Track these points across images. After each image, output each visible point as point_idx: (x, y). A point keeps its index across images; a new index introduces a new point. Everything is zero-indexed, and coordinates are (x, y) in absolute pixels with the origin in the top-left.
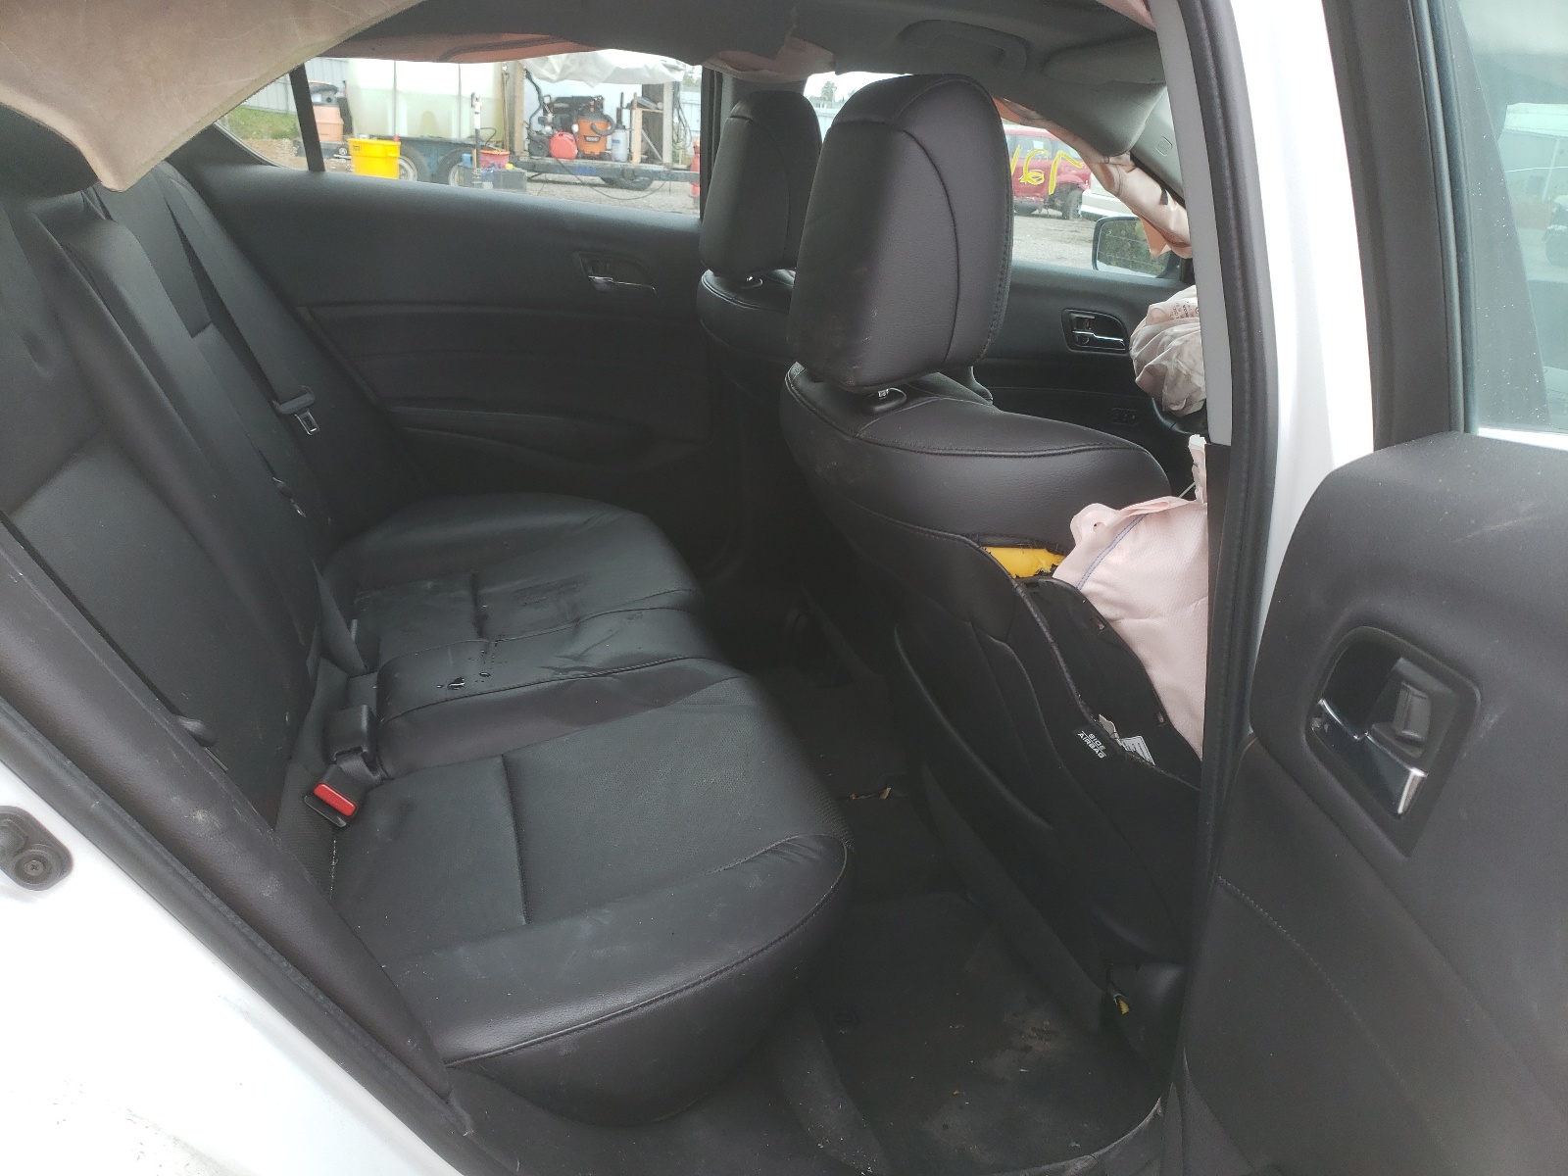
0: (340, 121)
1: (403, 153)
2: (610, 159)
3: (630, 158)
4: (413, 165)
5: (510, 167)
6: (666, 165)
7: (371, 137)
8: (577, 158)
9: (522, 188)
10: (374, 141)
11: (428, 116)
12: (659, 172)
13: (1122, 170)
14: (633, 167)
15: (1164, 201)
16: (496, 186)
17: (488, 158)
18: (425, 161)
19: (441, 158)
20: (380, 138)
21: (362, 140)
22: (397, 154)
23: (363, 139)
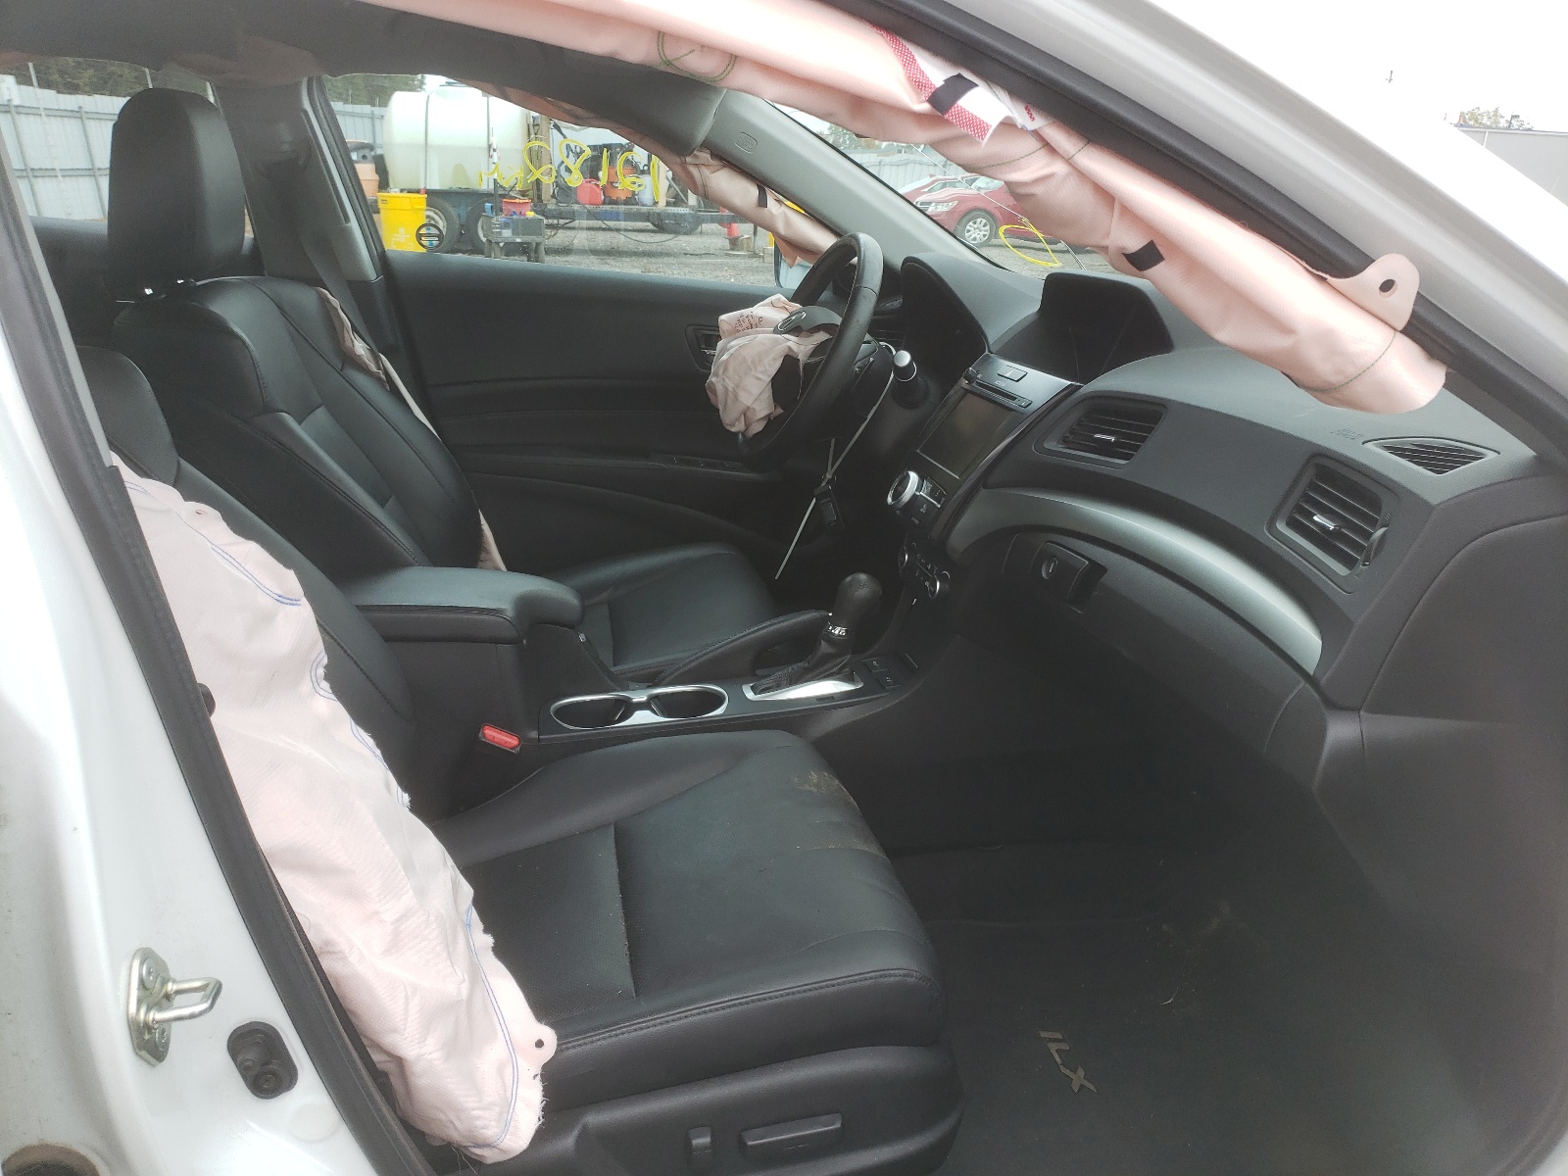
0: (377, 177)
1: (430, 204)
2: (637, 204)
3: (656, 203)
4: (443, 217)
5: (531, 214)
6: (692, 208)
7: (402, 191)
8: (604, 203)
9: (540, 234)
10: (405, 194)
11: (459, 169)
12: (685, 214)
13: (705, 171)
14: (658, 211)
15: (762, 202)
16: (515, 233)
17: (510, 207)
18: (453, 212)
19: (470, 208)
20: (409, 192)
21: (394, 194)
22: (424, 206)
23: (394, 192)
